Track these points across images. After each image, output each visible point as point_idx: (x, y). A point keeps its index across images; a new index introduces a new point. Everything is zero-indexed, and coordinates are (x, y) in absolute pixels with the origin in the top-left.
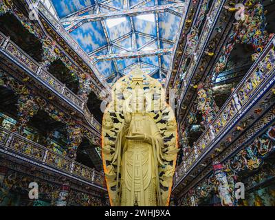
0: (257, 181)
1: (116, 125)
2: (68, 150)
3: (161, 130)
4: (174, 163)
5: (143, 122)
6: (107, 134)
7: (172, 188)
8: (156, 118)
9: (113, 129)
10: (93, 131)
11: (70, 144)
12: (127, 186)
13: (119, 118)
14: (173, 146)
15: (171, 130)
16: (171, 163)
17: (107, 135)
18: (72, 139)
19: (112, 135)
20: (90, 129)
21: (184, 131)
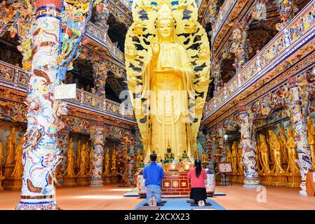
0: (280, 116)
1: (140, 53)
2: (97, 87)
3: (193, 57)
4: (205, 95)
5: (172, 52)
6: (131, 64)
7: (202, 119)
8: (186, 43)
9: (138, 58)
10: (116, 63)
11: (97, 81)
12: (158, 120)
13: (142, 43)
14: (204, 77)
15: (203, 58)
16: (202, 95)
17: (131, 66)
18: (99, 76)
19: (136, 64)
20: (114, 61)
21: (217, 63)
